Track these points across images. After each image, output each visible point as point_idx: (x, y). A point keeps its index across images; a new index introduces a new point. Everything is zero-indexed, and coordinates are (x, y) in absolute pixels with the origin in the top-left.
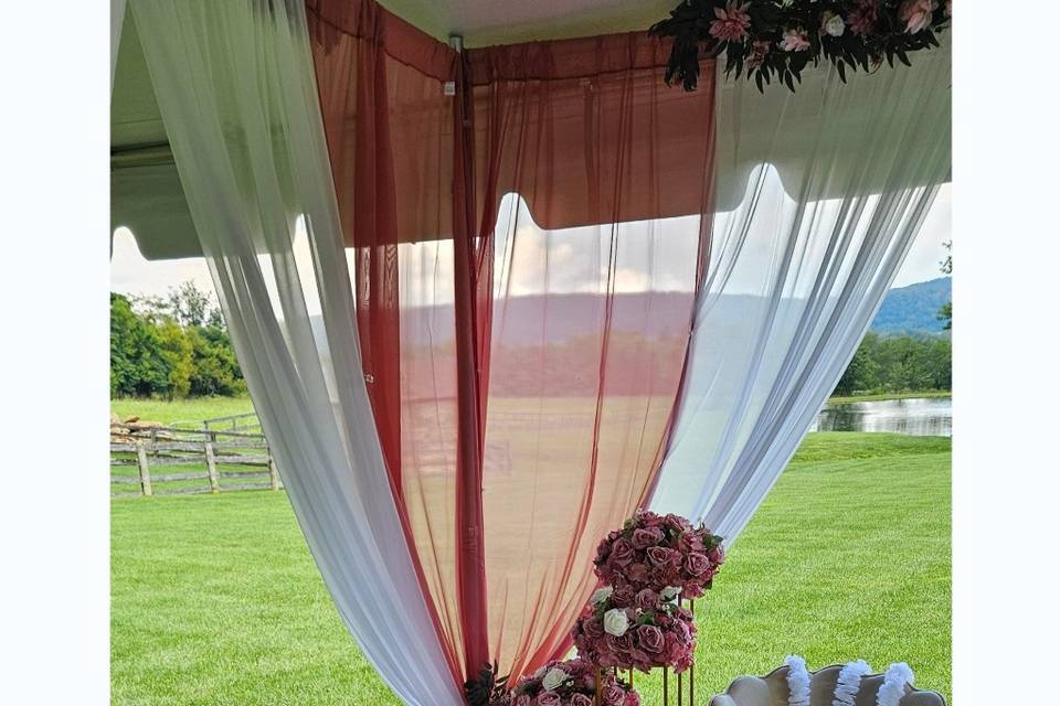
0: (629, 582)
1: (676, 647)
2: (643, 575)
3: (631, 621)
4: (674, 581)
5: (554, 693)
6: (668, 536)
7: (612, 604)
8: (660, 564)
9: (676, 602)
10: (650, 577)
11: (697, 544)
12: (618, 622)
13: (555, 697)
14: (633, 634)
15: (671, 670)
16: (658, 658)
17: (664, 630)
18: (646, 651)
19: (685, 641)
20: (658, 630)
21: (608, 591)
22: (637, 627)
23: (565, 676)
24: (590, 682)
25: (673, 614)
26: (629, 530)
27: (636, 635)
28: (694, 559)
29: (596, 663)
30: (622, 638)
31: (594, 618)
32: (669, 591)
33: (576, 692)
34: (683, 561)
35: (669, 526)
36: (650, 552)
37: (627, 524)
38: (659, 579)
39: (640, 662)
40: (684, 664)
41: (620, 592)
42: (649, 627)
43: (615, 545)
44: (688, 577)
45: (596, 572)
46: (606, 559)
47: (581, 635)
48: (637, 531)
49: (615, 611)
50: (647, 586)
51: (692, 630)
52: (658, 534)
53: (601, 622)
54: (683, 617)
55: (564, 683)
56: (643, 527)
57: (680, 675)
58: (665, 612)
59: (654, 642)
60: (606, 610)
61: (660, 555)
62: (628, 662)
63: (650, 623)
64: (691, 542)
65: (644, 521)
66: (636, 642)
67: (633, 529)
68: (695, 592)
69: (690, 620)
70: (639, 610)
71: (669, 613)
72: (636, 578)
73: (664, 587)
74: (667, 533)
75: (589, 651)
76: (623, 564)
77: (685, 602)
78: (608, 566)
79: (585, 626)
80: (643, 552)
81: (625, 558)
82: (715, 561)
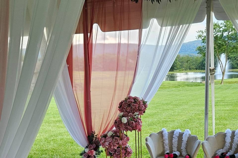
0: (126, 111)
1: (138, 126)
2: (130, 110)
3: (128, 120)
4: (137, 111)
5: (110, 137)
6: (135, 101)
7: (123, 116)
8: (134, 107)
9: (137, 116)
10: (131, 110)
11: (142, 103)
12: (125, 120)
13: (110, 138)
14: (128, 123)
15: (137, 131)
16: (134, 128)
17: (135, 122)
18: (131, 126)
19: (140, 124)
20: (134, 122)
21: (122, 113)
22: (129, 121)
24: (118, 134)
25: (137, 118)
26: (126, 100)
27: (129, 123)
28: (141, 106)
29: (120, 130)
30: (127, 123)
31: (119, 119)
32: (136, 113)
33: (115, 136)
34: (139, 107)
35: (135, 99)
36: (131, 105)
38: (133, 111)
39: (130, 129)
40: (140, 130)
41: (125, 114)
42: (132, 121)
43: (123, 103)
44: (140, 110)
45: (119, 109)
46: (121, 106)
47: (116, 124)
49: (124, 118)
50: (131, 112)
51: (141, 122)
52: (133, 101)
53: (121, 120)
54: (139, 119)
55: (112, 134)
56: (129, 99)
57: (138, 132)
58: (135, 118)
59: (133, 124)
60: (122, 118)
61: (133, 105)
62: (127, 129)
64: (140, 102)
65: (130, 98)
66: (129, 125)
67: (127, 100)
68: (141, 114)
69: (141, 120)
70: (129, 117)
71: (136, 118)
72: (128, 110)
73: (134, 112)
74: (135, 100)
75: (118, 127)
76: (125, 107)
77: (139, 116)
78: (122, 108)
79: (117, 121)
80: (130, 105)
81: (126, 106)
82: (146, 107)
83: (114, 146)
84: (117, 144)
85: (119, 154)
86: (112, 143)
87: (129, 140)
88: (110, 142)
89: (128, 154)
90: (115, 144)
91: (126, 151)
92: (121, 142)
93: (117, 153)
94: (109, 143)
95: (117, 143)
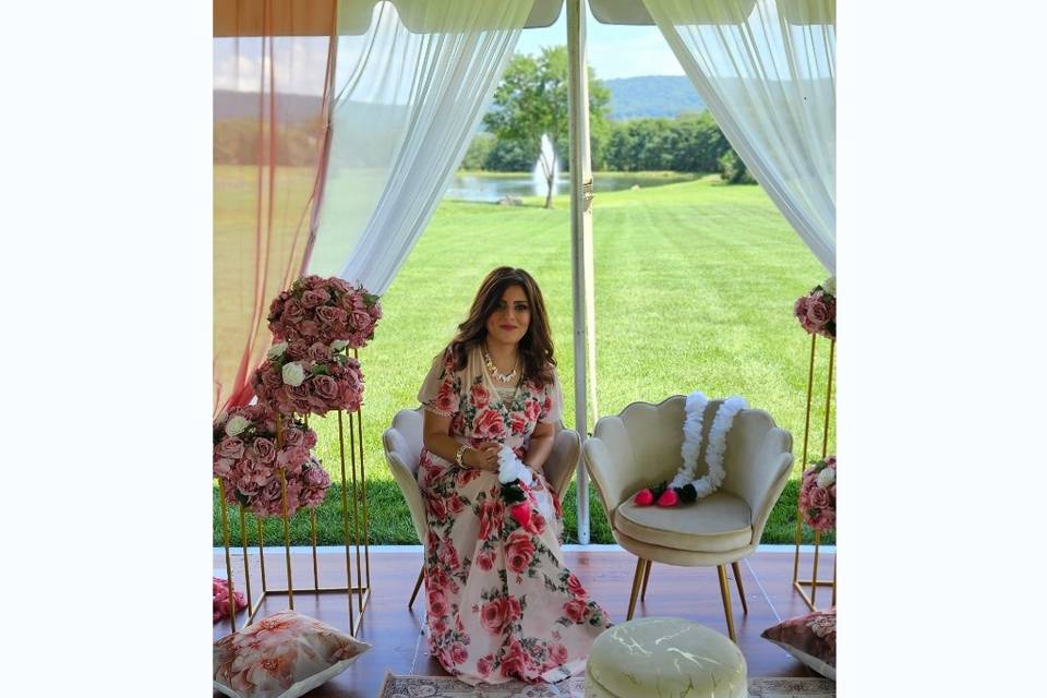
0: (301, 336)
1: (348, 392)
2: (314, 330)
3: (307, 372)
4: (342, 335)
5: (236, 439)
6: (334, 297)
7: (288, 358)
8: (329, 321)
9: (344, 353)
10: (320, 332)
11: (359, 304)
12: (294, 374)
13: (238, 443)
14: (310, 385)
15: (344, 412)
16: (329, 404)
17: (337, 379)
18: (321, 398)
19: (355, 387)
20: (331, 379)
21: (283, 346)
22: (313, 377)
23: (246, 423)
24: (271, 427)
25: (343, 363)
26: (298, 291)
27: (312, 384)
28: (358, 316)
29: (276, 410)
30: (303, 385)
31: (272, 370)
32: (338, 344)
33: (258, 436)
34: (348, 317)
35: (334, 289)
36: (319, 310)
37: (296, 285)
38: (328, 333)
39: (316, 407)
40: (356, 406)
41: (295, 345)
42: (324, 377)
43: (287, 304)
44: (353, 331)
45: (269, 327)
46: (281, 316)
47: (260, 386)
48: (306, 293)
49: (291, 364)
50: (317, 340)
51: (360, 376)
52: (326, 296)
53: (279, 373)
54: (351, 366)
55: (246, 429)
56: (311, 290)
57: (351, 416)
58: (336, 363)
59: (329, 390)
60: (284, 363)
61: (328, 313)
62: (306, 408)
63: (324, 373)
64: (353, 302)
65: (312, 283)
66: (312, 390)
67: (302, 290)
68: (360, 343)
69: (358, 367)
70: (314, 362)
71: (340, 364)
72: (308, 332)
73: (332, 340)
74: (332, 293)
75: (270, 398)
76: (295, 320)
77: (351, 351)
78: (281, 323)
79: (263, 378)
80: (313, 310)
81: (296, 316)
82: (375, 316)
83: (254, 473)
84: (266, 465)
85: (276, 497)
86: (246, 462)
87: (314, 444)
88: (237, 461)
89: (313, 493)
90: (259, 468)
91: (306, 483)
92: (282, 458)
93: (268, 496)
94: (232, 462)
95: (265, 461)
